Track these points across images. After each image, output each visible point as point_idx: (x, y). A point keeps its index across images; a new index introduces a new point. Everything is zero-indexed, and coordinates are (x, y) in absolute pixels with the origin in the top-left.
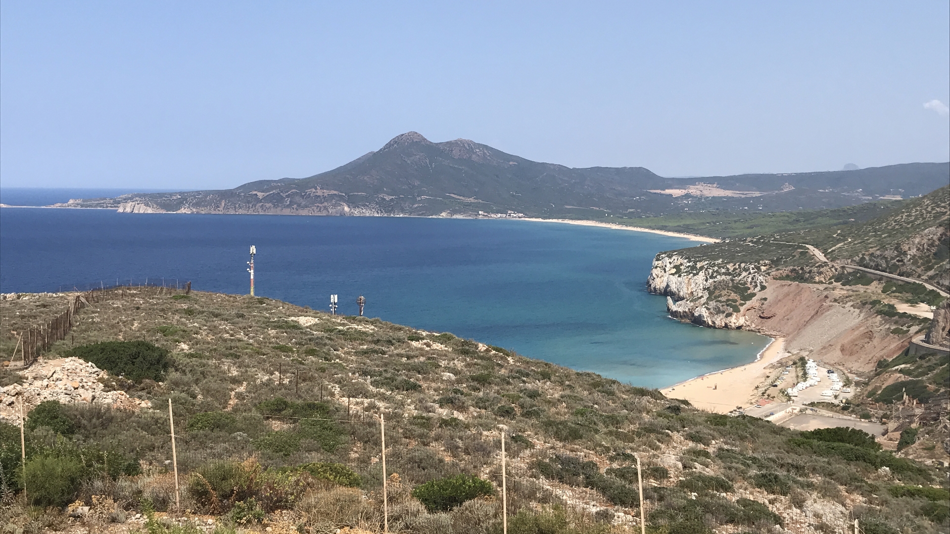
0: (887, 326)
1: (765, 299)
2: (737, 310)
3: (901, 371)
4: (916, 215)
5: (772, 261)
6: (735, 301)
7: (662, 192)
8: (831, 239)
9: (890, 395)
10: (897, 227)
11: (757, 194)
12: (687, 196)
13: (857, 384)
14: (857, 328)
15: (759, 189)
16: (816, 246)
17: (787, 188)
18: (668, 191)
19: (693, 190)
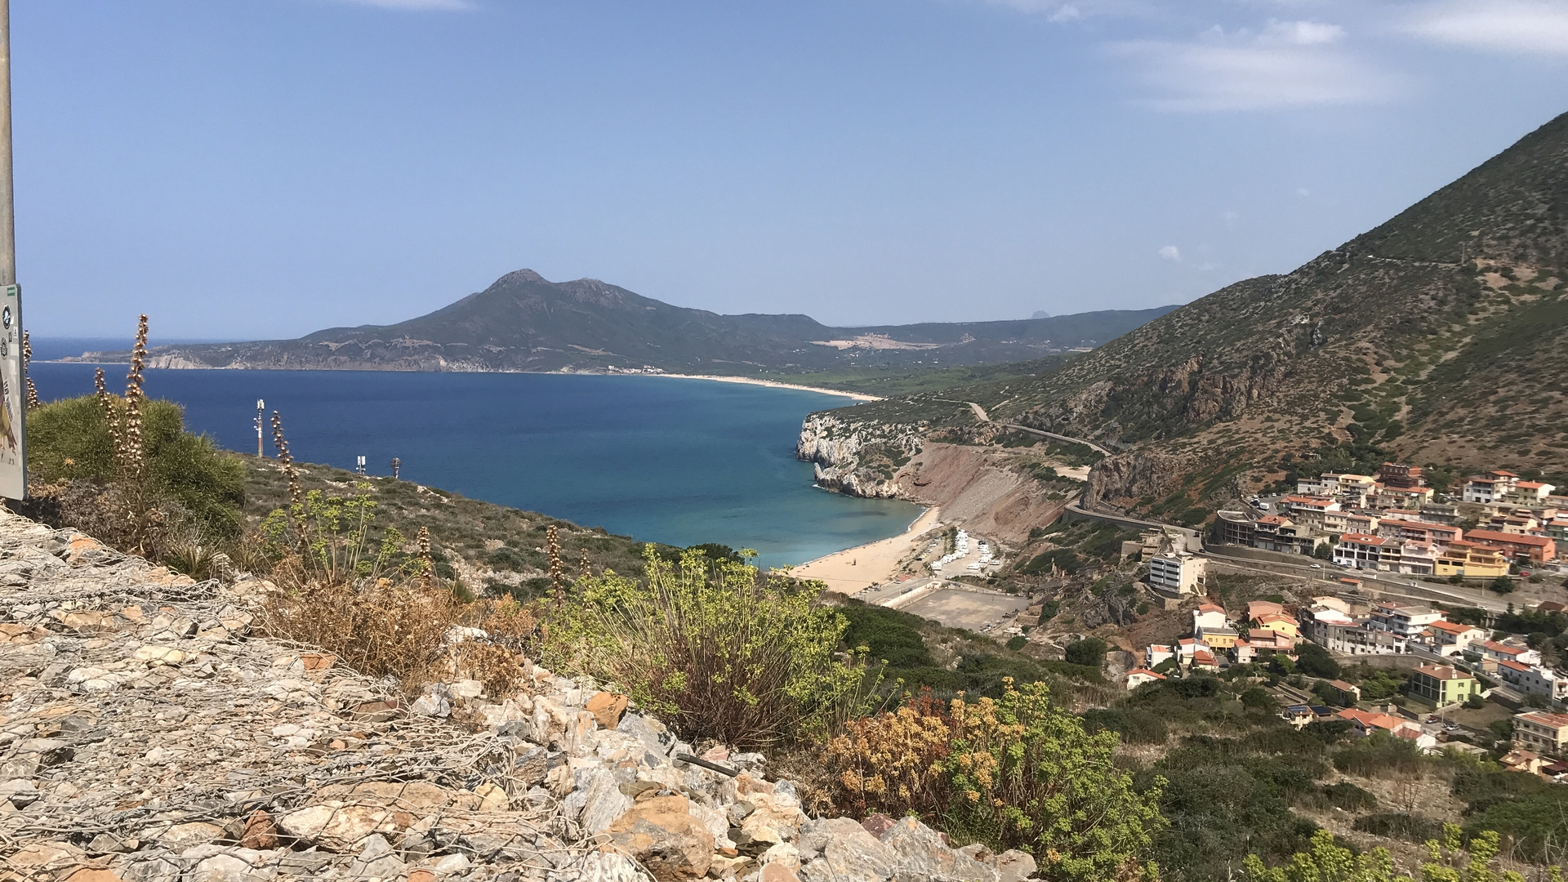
0: (1044, 491)
1: (921, 464)
2: (890, 477)
3: (1051, 540)
4: (1089, 369)
5: (932, 421)
6: (889, 467)
7: (826, 344)
8: (997, 396)
9: (1039, 567)
10: (1068, 382)
11: (933, 346)
12: (855, 348)
13: (1008, 555)
14: (1013, 494)
15: (935, 341)
16: (981, 404)
17: (968, 339)
18: (833, 343)
19: (862, 342)
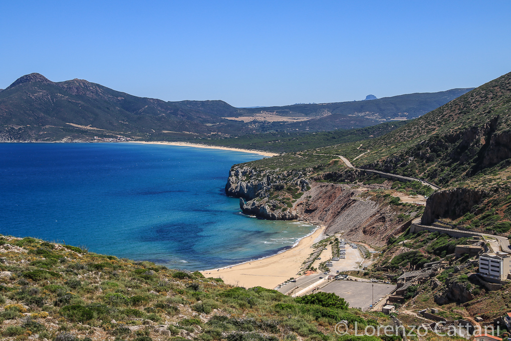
0: (395, 213)
1: (310, 197)
2: (290, 206)
3: (404, 245)
4: (415, 131)
5: (315, 168)
6: (289, 199)
7: (236, 119)
8: (356, 151)
9: (397, 263)
10: (401, 140)
11: (305, 119)
12: (255, 122)
13: (375, 256)
14: (374, 215)
15: (306, 115)
16: (345, 156)
17: (326, 114)
18: (240, 119)
